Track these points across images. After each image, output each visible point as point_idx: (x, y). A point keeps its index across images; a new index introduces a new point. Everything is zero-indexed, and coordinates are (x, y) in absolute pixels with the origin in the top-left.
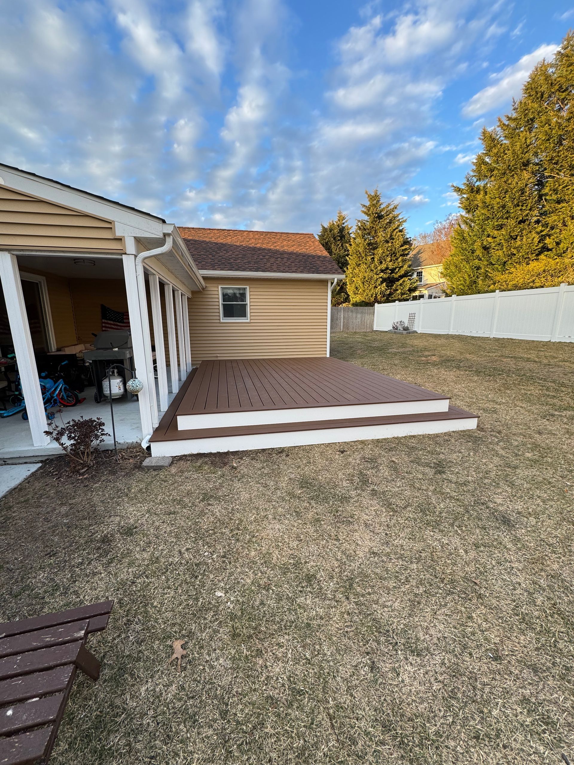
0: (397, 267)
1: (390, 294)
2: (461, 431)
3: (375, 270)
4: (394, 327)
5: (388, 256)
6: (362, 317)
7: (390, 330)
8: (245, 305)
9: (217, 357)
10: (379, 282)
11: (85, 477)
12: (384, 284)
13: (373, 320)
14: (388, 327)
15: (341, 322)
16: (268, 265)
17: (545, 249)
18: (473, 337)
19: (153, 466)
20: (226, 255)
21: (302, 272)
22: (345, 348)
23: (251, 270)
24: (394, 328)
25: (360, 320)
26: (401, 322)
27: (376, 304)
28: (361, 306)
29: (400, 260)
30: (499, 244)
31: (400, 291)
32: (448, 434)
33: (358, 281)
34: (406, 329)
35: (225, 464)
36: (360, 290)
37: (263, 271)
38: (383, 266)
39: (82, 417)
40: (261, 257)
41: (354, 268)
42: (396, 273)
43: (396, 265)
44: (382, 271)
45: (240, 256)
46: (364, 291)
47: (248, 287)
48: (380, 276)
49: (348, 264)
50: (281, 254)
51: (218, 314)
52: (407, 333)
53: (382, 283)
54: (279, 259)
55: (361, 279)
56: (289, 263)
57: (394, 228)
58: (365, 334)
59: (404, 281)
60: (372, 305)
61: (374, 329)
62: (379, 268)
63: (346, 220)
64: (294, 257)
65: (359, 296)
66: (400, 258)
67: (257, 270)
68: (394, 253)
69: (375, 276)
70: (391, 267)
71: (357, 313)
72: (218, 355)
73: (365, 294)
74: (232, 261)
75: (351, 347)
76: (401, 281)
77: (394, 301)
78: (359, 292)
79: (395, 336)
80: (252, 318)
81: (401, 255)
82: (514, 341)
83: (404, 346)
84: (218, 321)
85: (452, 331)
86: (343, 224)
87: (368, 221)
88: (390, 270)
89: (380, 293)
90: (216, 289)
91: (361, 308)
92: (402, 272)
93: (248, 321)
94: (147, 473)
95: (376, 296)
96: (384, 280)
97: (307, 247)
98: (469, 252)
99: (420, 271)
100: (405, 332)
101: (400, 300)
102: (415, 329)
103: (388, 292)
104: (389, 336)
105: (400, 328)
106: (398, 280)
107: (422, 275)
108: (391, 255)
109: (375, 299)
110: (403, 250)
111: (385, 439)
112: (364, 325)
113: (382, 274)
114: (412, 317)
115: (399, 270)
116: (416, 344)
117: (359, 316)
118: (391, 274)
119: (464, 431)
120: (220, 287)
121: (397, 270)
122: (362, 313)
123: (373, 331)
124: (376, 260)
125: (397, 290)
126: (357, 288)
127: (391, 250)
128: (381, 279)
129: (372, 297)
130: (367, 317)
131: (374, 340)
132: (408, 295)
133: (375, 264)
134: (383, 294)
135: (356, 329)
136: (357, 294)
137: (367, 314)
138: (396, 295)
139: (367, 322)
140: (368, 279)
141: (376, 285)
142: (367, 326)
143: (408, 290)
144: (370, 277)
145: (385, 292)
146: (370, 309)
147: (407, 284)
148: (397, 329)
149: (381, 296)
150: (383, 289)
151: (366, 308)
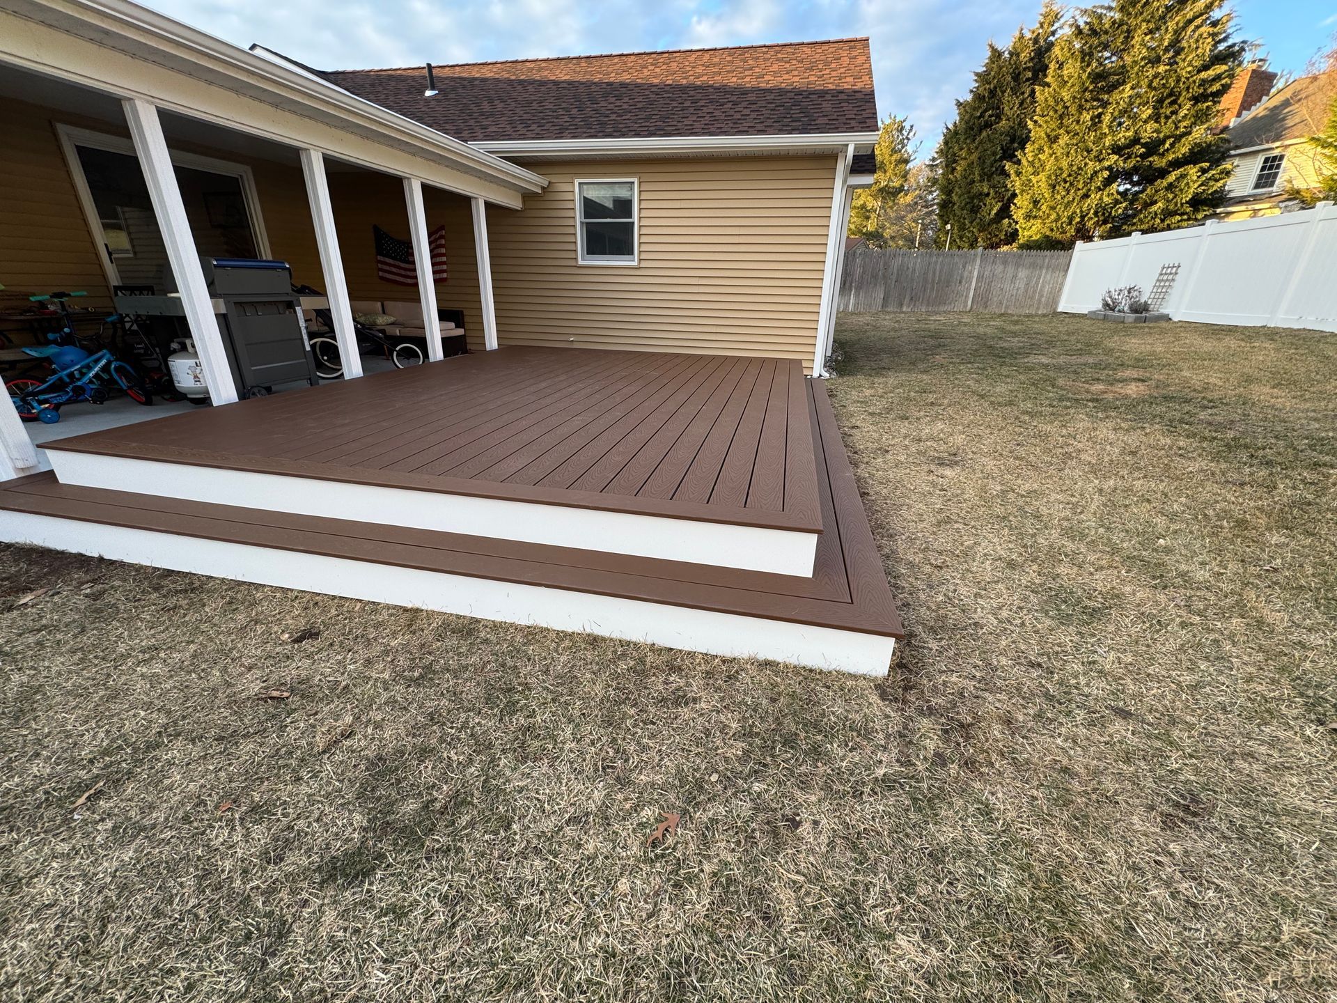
0: (1169, 137)
1: (1129, 215)
3: (1095, 150)
4: (1106, 305)
6: (1029, 278)
7: (1093, 312)
8: (630, 225)
10: (1098, 182)
12: (1114, 187)
13: (1062, 284)
14: (1092, 304)
15: (969, 289)
16: (690, 120)
21: (761, 132)
23: (637, 135)
24: (1108, 306)
25: (1022, 285)
26: (1132, 289)
27: (1079, 244)
28: (1040, 249)
29: (1184, 113)
31: (1160, 204)
33: (1041, 182)
34: (1139, 309)
36: (1044, 207)
37: (666, 136)
38: (1123, 136)
40: (687, 104)
41: (1041, 150)
42: (1163, 155)
43: (1168, 128)
44: (1117, 150)
46: (1052, 209)
48: (1106, 164)
49: (1028, 139)
50: (743, 93)
51: (573, 247)
52: (1136, 320)
53: (1108, 182)
54: (728, 106)
55: (1049, 177)
57: (1190, 15)
58: (1019, 319)
59: (1183, 176)
60: (1068, 246)
61: (1059, 309)
62: (1108, 141)
63: (1062, 21)
65: (1040, 223)
67: (648, 133)
68: (1171, 94)
70: (1148, 136)
71: (1017, 266)
73: (1054, 217)
76: (1172, 178)
78: (1040, 213)
79: (1097, 327)
80: (644, 256)
84: (572, 263)
85: (1282, 319)
86: (1053, 33)
87: (1110, 8)
88: (1144, 145)
89: (1096, 213)
90: (568, 187)
91: (1036, 253)
92: (1184, 149)
93: (635, 263)
95: (1082, 222)
96: (1116, 176)
99: (1276, 153)
100: (1133, 317)
102: (1167, 311)
105: (1125, 304)
106: (1163, 173)
107: (1278, 167)
108: (1160, 101)
109: (1078, 231)
110: (1204, 82)
112: (1032, 298)
113: (1115, 158)
114: (1168, 276)
115: (1172, 145)
116: (1127, 347)
117: (1023, 274)
118: (1143, 156)
120: (577, 182)
121: (1167, 146)
122: (1033, 266)
123: (1056, 314)
124: (1107, 119)
125: (1155, 203)
126: (1036, 203)
127: (1164, 85)
128: (1106, 174)
129: (1070, 223)
130: (1046, 277)
132: (1185, 217)
133: (1101, 134)
134: (1104, 214)
135: (1007, 307)
136: (1035, 217)
137: (1047, 269)
138: (1145, 217)
139: (1041, 290)
140: (1070, 175)
141: (1089, 190)
142: (1039, 302)
143: (1187, 202)
144: (1075, 168)
145: (1112, 208)
146: (1059, 255)
147: (1191, 184)
148: (1114, 310)
149: (1098, 221)
150: (1106, 199)
151: (1048, 253)
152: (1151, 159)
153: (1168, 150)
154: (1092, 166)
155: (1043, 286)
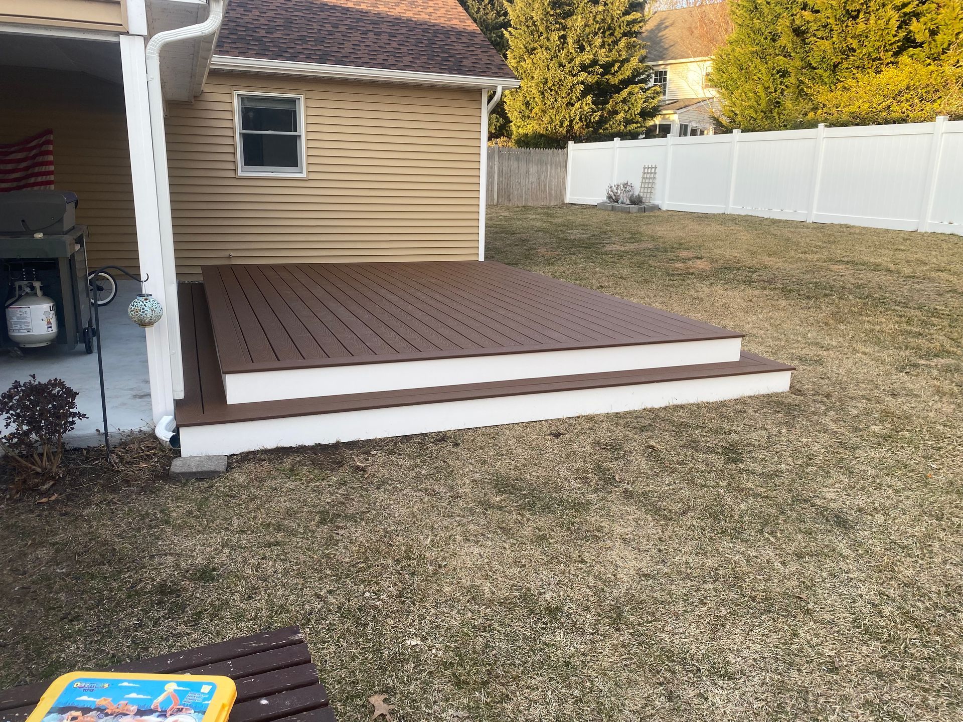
0: (617, 62)
1: (602, 121)
2: (764, 396)
3: (568, 66)
4: (610, 197)
5: (596, 34)
6: (539, 173)
7: (603, 204)
8: (295, 140)
9: (229, 257)
10: (577, 92)
11: (53, 498)
12: (589, 98)
13: (565, 178)
14: (598, 197)
16: (348, 47)
17: (909, 42)
18: (774, 222)
19: (195, 473)
20: (246, 19)
21: (425, 69)
22: (509, 242)
23: (309, 59)
24: (613, 199)
25: (535, 180)
26: (625, 185)
27: (571, 144)
28: (536, 146)
29: (622, 44)
30: (825, 27)
31: (622, 114)
32: (742, 401)
33: (530, 88)
34: (636, 201)
35: (340, 464)
36: (536, 110)
37: (339, 62)
38: (587, 57)
39: (34, 377)
40: (329, 27)
41: (522, 59)
42: (613, 75)
43: (614, 55)
44: (584, 68)
45: (280, 22)
46: (544, 112)
47: (302, 97)
48: (580, 79)
49: (507, 46)
50: (374, 23)
51: (230, 158)
52: (640, 210)
53: (584, 94)
54: (371, 35)
55: (537, 84)
56: (394, 45)
58: (548, 212)
59: (631, 93)
60: (561, 144)
61: (567, 201)
62: (577, 61)
64: (403, 31)
65: (534, 123)
66: (623, 40)
67: (323, 60)
68: (609, 28)
69: (570, 79)
70: (603, 60)
71: (528, 162)
72: (233, 254)
73: (546, 119)
74: (262, 33)
75: (524, 241)
76: (624, 93)
77: (610, 137)
78: (533, 114)
79: (613, 217)
80: (312, 168)
81: (625, 34)
82: (853, 231)
83: (635, 237)
84: (232, 174)
85: (733, 208)
88: (602, 66)
89: (581, 119)
90: (226, 98)
91: (538, 150)
92: (627, 72)
93: (303, 175)
94: (185, 485)
95: (570, 126)
96: (588, 89)
97: (431, 10)
98: (766, 38)
99: (661, 69)
100: (634, 208)
101: (624, 136)
102: (656, 202)
103: (596, 117)
104: (602, 215)
105: (624, 198)
106: (618, 90)
107: (665, 80)
108: (604, 33)
109: (568, 131)
110: (629, 23)
111: (630, 413)
112: (544, 192)
113: (584, 74)
114: (649, 175)
115: (620, 68)
116: (660, 233)
117: (533, 169)
118: (602, 75)
119: (769, 396)
120: (235, 94)
121: (616, 68)
122: (540, 162)
123: (563, 205)
124: (570, 40)
125: (617, 113)
126: (527, 104)
127: (603, 20)
128: (582, 87)
129: (561, 126)
130: (551, 171)
131: (570, 226)
132: (639, 125)
133: (568, 52)
134: (586, 120)
135: (526, 200)
136: (529, 117)
137: (551, 165)
138: (614, 124)
139: (550, 184)
140: (554, 85)
141: (571, 99)
142: (550, 193)
143: (638, 114)
144: (557, 79)
145: (591, 115)
146: (558, 154)
147: (638, 100)
148: (617, 202)
149: (583, 126)
150: (586, 108)
151: (549, 151)
152: (606, 77)
153: (617, 72)
154: (570, 80)
155: (551, 181)
